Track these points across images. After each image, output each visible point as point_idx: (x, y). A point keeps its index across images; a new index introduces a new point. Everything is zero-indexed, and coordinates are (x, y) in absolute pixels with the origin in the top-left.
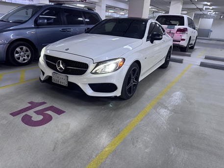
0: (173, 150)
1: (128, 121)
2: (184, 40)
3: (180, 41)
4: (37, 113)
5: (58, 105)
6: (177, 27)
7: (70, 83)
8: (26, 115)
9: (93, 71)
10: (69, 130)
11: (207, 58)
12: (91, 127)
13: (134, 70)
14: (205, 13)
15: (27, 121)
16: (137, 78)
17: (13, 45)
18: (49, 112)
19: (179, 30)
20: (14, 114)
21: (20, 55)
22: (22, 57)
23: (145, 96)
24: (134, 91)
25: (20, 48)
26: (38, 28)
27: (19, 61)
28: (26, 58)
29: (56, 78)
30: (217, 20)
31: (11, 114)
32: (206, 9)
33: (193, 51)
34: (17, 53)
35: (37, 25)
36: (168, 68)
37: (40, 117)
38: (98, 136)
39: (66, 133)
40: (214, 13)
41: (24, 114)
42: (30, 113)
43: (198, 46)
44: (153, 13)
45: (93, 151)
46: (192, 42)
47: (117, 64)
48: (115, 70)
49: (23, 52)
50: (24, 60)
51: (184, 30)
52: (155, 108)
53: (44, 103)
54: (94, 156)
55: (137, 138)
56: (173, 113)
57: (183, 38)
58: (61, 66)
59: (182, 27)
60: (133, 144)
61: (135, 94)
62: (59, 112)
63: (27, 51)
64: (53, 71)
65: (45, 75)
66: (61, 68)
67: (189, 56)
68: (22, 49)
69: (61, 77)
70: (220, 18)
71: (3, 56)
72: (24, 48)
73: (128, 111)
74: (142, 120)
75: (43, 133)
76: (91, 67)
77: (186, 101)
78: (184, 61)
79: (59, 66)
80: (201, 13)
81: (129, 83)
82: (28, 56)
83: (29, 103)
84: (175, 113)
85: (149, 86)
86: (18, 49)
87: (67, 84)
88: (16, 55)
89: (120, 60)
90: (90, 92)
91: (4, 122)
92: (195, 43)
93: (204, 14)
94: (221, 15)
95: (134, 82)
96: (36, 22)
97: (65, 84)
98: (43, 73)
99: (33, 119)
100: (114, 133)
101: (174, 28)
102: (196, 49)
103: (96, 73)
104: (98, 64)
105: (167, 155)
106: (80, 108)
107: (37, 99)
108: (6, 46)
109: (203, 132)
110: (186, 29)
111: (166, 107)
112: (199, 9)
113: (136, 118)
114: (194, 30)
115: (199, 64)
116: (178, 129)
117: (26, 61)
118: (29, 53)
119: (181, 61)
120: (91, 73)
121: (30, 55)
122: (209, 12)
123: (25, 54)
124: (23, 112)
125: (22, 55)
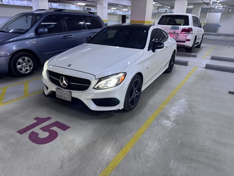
0: (173, 164)
1: (131, 134)
2: (189, 40)
3: (185, 42)
4: (43, 129)
5: (63, 120)
6: (182, 27)
7: (73, 98)
8: (33, 132)
9: (96, 87)
10: (75, 146)
11: (213, 58)
12: (95, 142)
13: (137, 82)
14: (213, 7)
15: (34, 138)
16: (139, 89)
17: (15, 57)
18: (55, 128)
19: (184, 30)
20: (21, 132)
21: (22, 66)
22: (24, 68)
23: (148, 106)
24: (137, 101)
25: (22, 59)
26: (39, 37)
27: (22, 72)
28: (28, 68)
29: (60, 94)
30: (226, 14)
31: (18, 132)
32: (213, 3)
33: (199, 50)
34: (19, 64)
35: (38, 34)
36: (172, 72)
37: (46, 134)
38: (102, 153)
39: (72, 150)
40: (222, 6)
41: (30, 131)
42: (37, 129)
43: (205, 43)
44: (158, 8)
45: (98, 168)
46: (198, 41)
47: (119, 78)
48: (117, 85)
49: (25, 63)
50: (27, 70)
51: (189, 31)
52: (157, 119)
53: (49, 118)
54: (98, 173)
55: (139, 153)
56: (175, 124)
57: (188, 38)
58: (64, 82)
59: (186, 27)
60: (135, 159)
61: (138, 105)
62: (64, 128)
63: (29, 61)
64: (56, 87)
65: (49, 90)
66: (64, 84)
67: (195, 56)
68: (23, 60)
69: (65, 92)
70: (229, 12)
71: (6, 68)
72: (26, 58)
73: (131, 124)
74: (144, 134)
75: (50, 151)
76: (93, 83)
77: (189, 110)
78: (189, 64)
79: (62, 82)
80: (208, 7)
81: (131, 95)
82: (30, 66)
83: (35, 119)
84: (177, 124)
85: (152, 95)
86: (20, 60)
87: (70, 99)
88: (19, 66)
89: (122, 75)
90: (93, 107)
91: (12, 140)
92: (201, 41)
93: (211, 8)
94: (230, 9)
95: (136, 93)
96: (36, 31)
97: (69, 99)
98: (47, 88)
99: (39, 136)
100: (117, 149)
101: (178, 29)
102: (203, 47)
103: (98, 88)
104: (100, 80)
105: (167, 169)
106: (84, 122)
107: (43, 114)
108: (8, 58)
109: (203, 144)
110: (191, 28)
111: (168, 118)
112: (206, 3)
113: (138, 131)
114: (199, 28)
115: (205, 66)
116: (179, 141)
117: (28, 72)
118: (31, 63)
119: (185, 64)
120: (94, 88)
121: (32, 65)
122: (217, 6)
123: (27, 64)
124: (30, 129)
125: (24, 65)
